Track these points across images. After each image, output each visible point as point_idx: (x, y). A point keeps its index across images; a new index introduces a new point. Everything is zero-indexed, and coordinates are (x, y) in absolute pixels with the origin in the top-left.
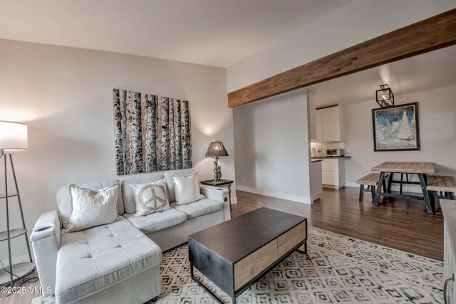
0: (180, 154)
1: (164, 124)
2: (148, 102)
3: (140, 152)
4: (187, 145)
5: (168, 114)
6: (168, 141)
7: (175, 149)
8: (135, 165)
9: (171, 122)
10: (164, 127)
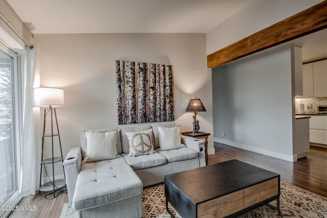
0: (165, 109)
1: (152, 85)
2: (140, 68)
3: (134, 107)
4: (170, 101)
5: (155, 77)
6: (155, 98)
7: (160, 105)
8: (130, 117)
9: (157, 84)
10: (152, 88)
